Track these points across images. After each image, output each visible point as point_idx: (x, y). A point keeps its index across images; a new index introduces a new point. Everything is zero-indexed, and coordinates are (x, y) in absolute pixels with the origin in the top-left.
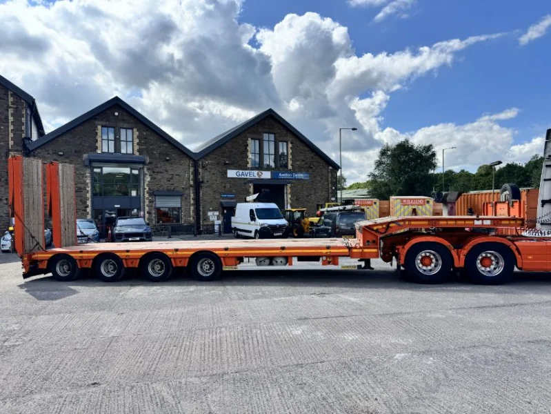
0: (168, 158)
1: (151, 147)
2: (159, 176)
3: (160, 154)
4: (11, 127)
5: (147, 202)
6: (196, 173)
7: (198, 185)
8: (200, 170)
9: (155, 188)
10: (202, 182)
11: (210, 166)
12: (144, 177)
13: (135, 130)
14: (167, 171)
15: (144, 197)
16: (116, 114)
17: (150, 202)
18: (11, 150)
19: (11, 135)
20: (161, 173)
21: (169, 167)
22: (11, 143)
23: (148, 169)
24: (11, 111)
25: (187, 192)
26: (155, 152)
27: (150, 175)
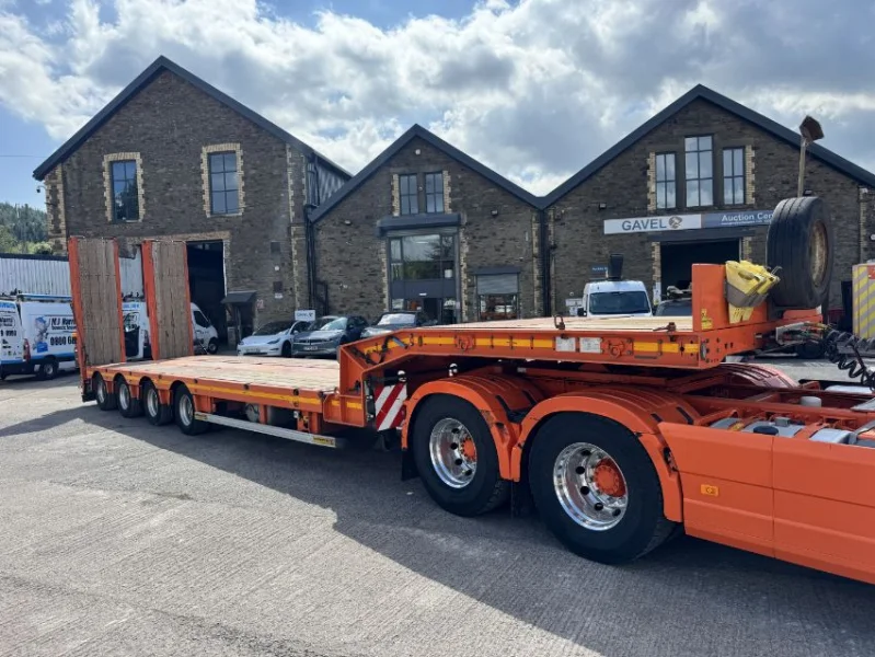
0: (495, 212)
1: (470, 197)
2: (481, 245)
3: (484, 206)
4: (291, 193)
5: (464, 287)
6: (543, 233)
7: (546, 252)
8: (551, 227)
9: (478, 263)
10: (555, 247)
11: (570, 218)
12: (459, 246)
13: (445, 172)
14: (494, 234)
15: (460, 278)
16: (418, 152)
17: (469, 286)
18: (295, 224)
19: (292, 203)
20: (486, 237)
21: (498, 227)
22: (292, 214)
23: (466, 234)
24: (290, 172)
25: (528, 266)
26: (476, 205)
27: (469, 244)
